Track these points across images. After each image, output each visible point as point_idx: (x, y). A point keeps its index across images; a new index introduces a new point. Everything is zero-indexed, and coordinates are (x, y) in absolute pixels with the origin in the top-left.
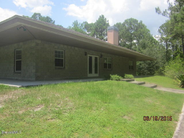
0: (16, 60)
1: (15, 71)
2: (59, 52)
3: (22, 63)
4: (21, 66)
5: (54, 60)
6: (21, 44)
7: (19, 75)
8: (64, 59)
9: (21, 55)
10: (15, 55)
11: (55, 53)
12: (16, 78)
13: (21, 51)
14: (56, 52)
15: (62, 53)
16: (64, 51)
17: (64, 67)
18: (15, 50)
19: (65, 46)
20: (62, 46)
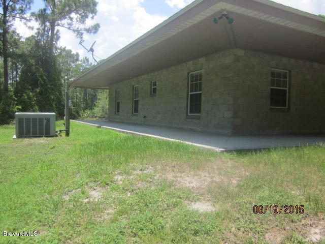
0: (190, 93)
1: (189, 114)
2: (279, 75)
3: (203, 98)
4: (200, 105)
5: (269, 91)
6: (202, 60)
7: (197, 121)
8: (287, 89)
9: (200, 83)
10: (188, 83)
11: (272, 76)
12: (190, 127)
13: (201, 75)
14: (273, 74)
15: (285, 76)
16: (290, 71)
17: (289, 108)
18: (188, 73)
19: (293, 61)
20: (285, 60)
